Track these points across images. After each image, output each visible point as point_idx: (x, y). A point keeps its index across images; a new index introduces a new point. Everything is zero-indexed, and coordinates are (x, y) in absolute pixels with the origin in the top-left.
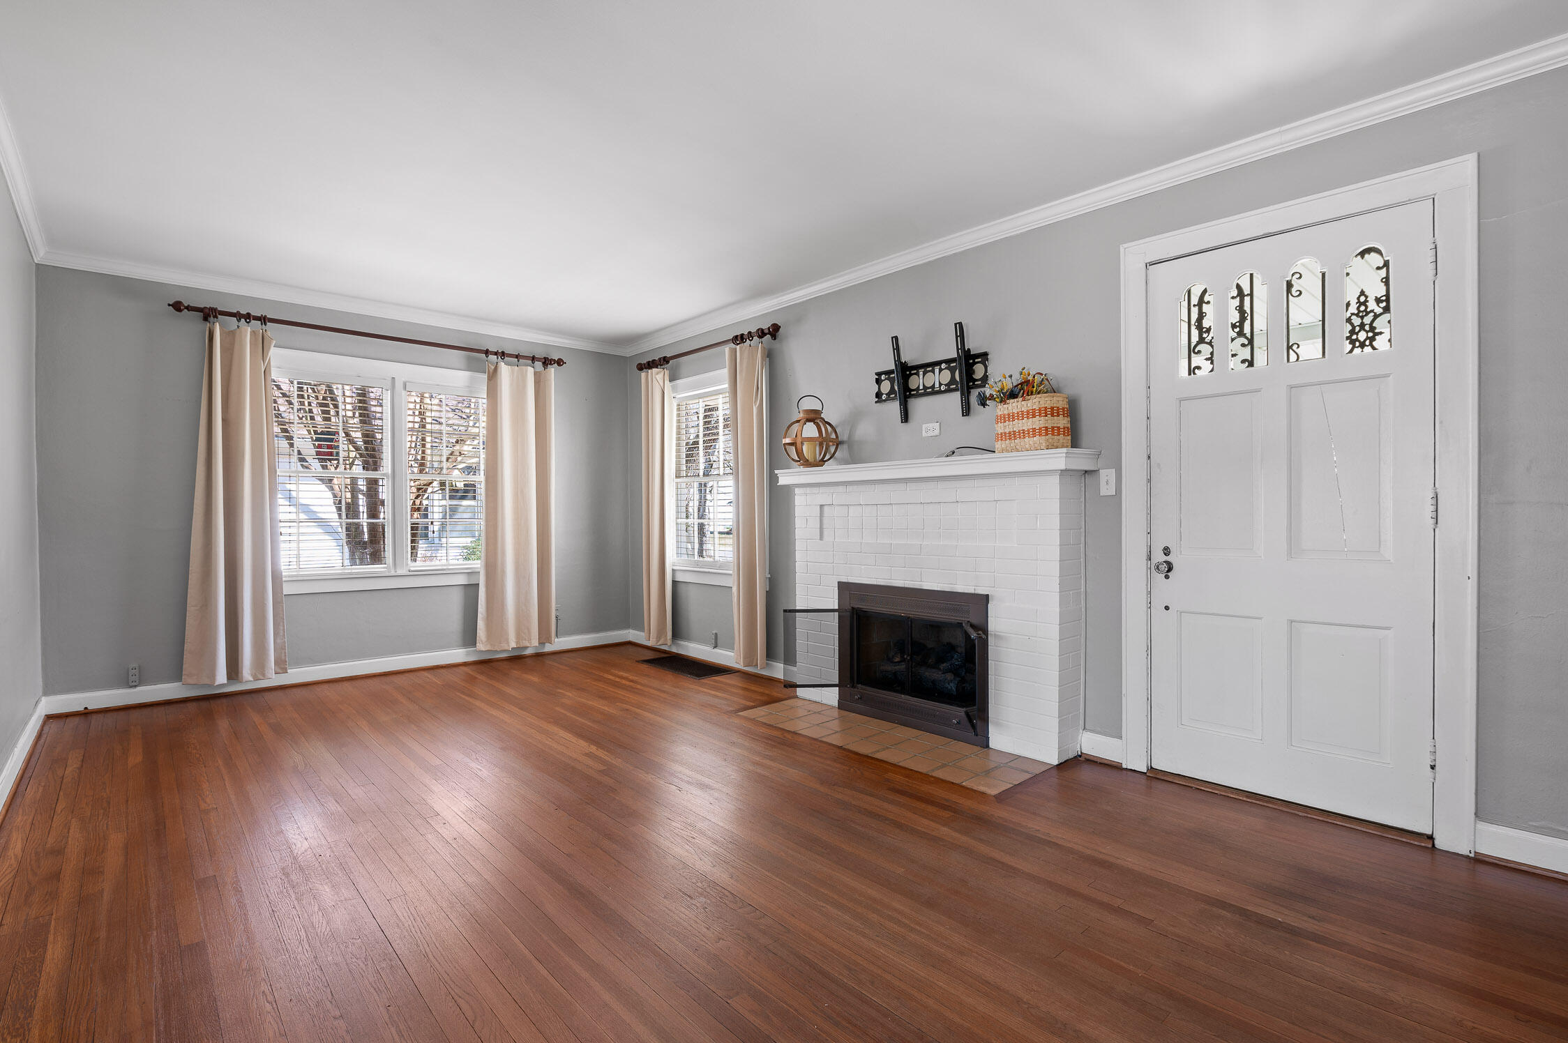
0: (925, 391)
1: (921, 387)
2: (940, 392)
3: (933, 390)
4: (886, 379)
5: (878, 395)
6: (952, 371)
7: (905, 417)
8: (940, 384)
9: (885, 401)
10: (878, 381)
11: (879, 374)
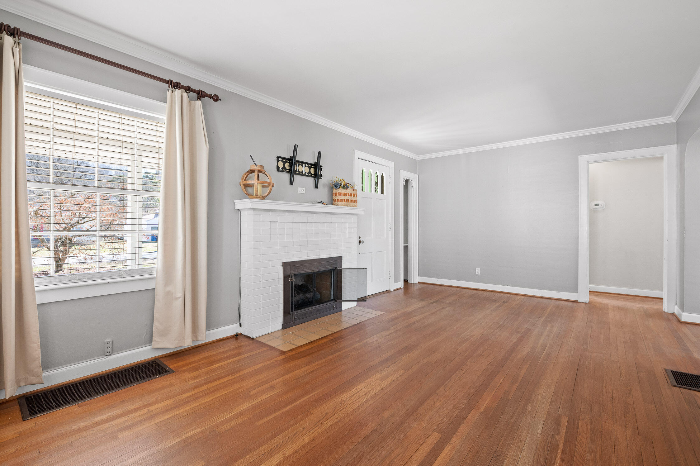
0: (299, 173)
1: (298, 171)
2: (305, 175)
3: (302, 173)
4: (281, 161)
5: (278, 168)
6: (310, 168)
7: (291, 182)
8: (305, 173)
9: (280, 171)
10: (278, 161)
11: (278, 157)
